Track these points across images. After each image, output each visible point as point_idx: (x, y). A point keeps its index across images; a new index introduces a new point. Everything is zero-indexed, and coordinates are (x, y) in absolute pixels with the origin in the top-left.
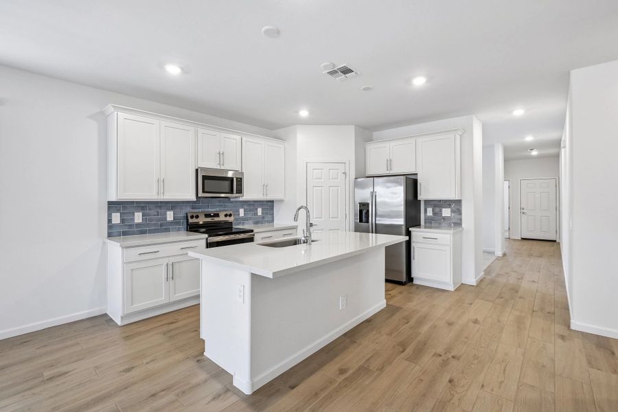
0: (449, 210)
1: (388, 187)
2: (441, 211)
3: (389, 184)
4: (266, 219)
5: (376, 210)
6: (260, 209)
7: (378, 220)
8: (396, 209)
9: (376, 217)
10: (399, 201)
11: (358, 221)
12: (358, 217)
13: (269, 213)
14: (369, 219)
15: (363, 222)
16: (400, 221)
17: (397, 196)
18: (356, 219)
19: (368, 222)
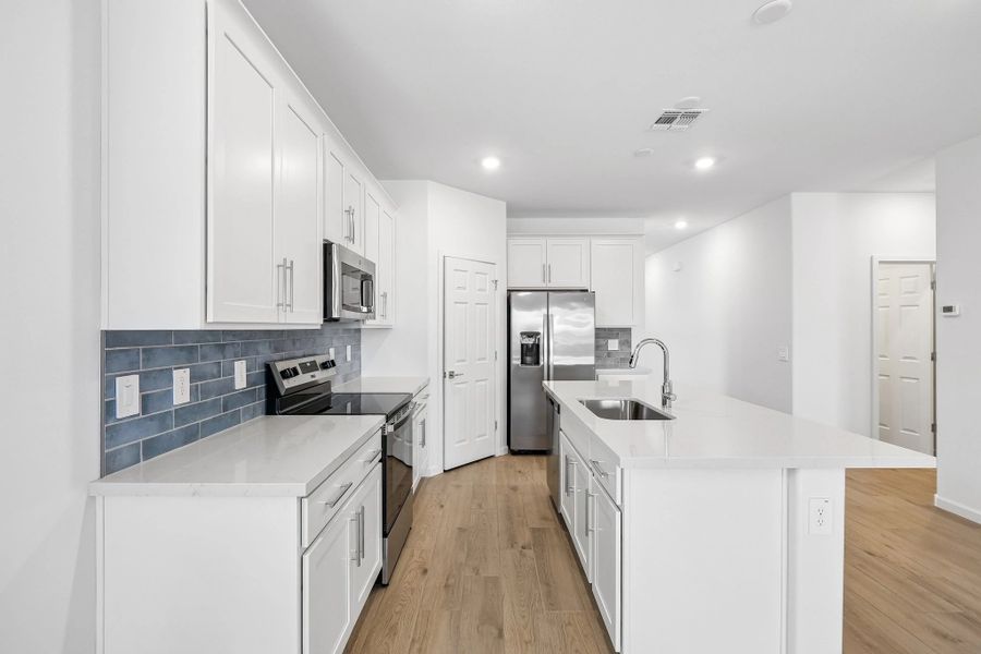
0: (617, 341)
1: (572, 309)
2: (607, 343)
3: (574, 304)
4: (354, 370)
5: (554, 343)
6: (349, 347)
7: (557, 360)
8: (584, 342)
9: (555, 354)
10: (590, 329)
11: (519, 362)
12: (519, 356)
13: (357, 356)
14: (541, 357)
15: (526, 364)
16: (590, 360)
17: (584, 321)
18: (516, 360)
19: (538, 363)
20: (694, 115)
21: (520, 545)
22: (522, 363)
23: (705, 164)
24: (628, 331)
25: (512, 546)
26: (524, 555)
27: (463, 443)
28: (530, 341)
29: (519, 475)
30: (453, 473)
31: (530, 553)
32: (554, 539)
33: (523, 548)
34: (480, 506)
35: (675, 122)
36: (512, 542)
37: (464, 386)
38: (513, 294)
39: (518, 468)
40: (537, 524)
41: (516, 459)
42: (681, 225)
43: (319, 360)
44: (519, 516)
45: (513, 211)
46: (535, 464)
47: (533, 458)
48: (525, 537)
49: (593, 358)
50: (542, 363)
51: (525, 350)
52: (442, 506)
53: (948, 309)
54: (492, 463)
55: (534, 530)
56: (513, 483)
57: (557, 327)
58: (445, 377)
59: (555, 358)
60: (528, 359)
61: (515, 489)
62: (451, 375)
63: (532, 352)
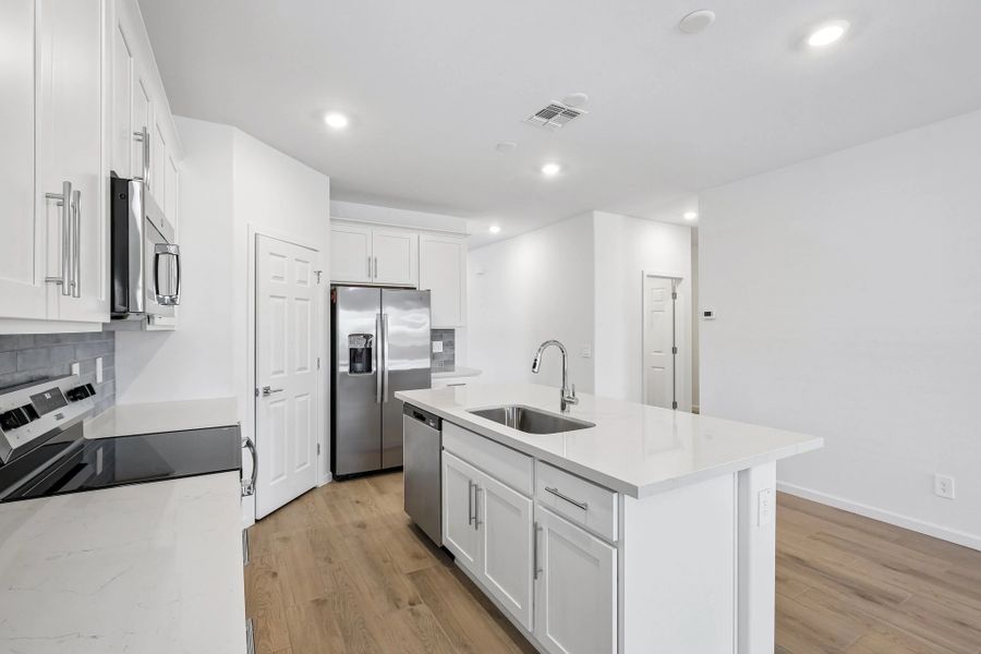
0: (441, 343)
1: (407, 308)
3: (409, 303)
4: (107, 395)
5: (389, 345)
6: (99, 361)
7: (392, 365)
8: (419, 343)
9: (390, 358)
10: (425, 330)
11: (347, 369)
12: (347, 362)
13: (110, 374)
14: (374, 362)
15: (355, 372)
16: (425, 363)
17: (421, 322)
18: (343, 367)
19: (369, 370)
20: (572, 114)
21: (407, 600)
22: (351, 371)
23: (551, 170)
24: (451, 332)
25: (398, 607)
26: (416, 614)
27: (282, 479)
28: (360, 345)
29: (359, 505)
30: (270, 521)
31: (422, 608)
32: (441, 579)
33: (412, 604)
34: (329, 560)
35: (556, 117)
36: (396, 602)
37: (281, 404)
38: (339, 289)
39: (354, 498)
40: (412, 566)
41: (345, 486)
42: (495, 229)
43: (64, 385)
44: (385, 561)
45: (339, 191)
46: (372, 490)
47: (365, 481)
48: (407, 589)
49: (428, 360)
50: (374, 369)
51: (354, 354)
52: (275, 574)
53: (708, 314)
54: (318, 497)
55: (413, 576)
56: (357, 518)
57: (391, 328)
58: (256, 394)
59: (389, 362)
60: (359, 366)
61: (362, 526)
62: (267, 392)
63: (362, 357)
